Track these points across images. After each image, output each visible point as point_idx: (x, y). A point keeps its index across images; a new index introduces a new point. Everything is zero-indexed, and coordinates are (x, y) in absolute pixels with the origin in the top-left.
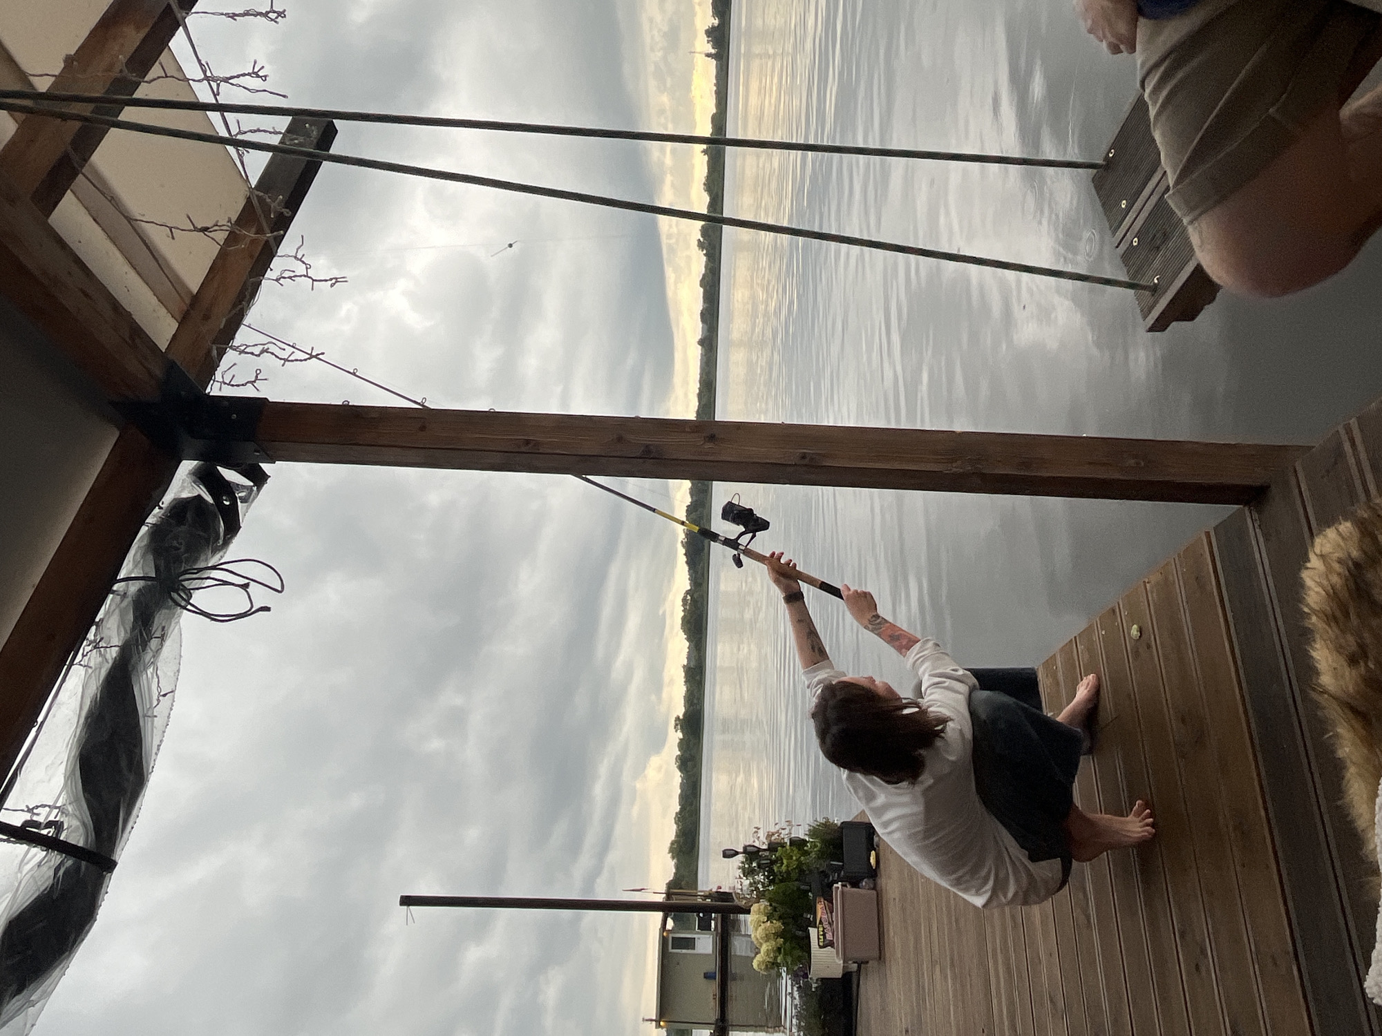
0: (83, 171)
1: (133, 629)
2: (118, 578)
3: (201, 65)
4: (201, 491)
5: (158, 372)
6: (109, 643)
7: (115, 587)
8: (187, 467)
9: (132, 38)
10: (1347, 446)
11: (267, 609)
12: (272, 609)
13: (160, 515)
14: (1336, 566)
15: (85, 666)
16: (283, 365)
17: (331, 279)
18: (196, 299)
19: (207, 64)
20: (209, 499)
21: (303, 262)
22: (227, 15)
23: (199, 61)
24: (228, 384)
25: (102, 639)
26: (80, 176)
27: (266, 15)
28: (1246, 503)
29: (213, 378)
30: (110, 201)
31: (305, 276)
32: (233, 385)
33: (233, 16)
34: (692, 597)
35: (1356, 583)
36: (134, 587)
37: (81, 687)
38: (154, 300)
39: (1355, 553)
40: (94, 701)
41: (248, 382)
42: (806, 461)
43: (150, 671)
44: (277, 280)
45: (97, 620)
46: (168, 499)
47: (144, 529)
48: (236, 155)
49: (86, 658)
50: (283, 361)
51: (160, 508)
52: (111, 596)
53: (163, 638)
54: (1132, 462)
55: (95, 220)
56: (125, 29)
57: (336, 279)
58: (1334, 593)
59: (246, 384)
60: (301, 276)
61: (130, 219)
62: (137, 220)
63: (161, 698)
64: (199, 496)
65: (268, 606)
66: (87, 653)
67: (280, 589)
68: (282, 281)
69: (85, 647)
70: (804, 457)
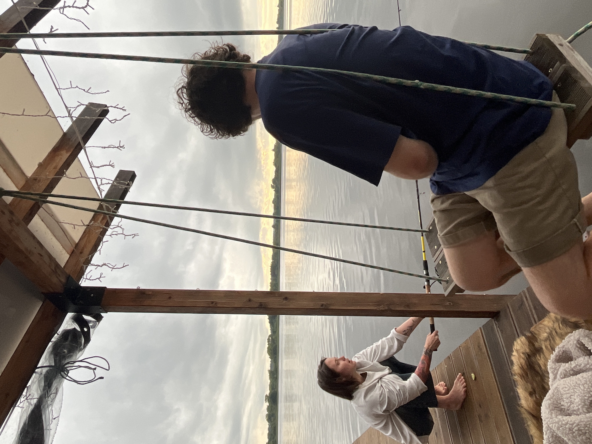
0: (42, 206)
1: (44, 390)
2: (38, 366)
3: (90, 163)
4: (75, 326)
5: (63, 280)
6: (33, 396)
7: (37, 370)
8: (70, 315)
9: (65, 155)
10: (525, 299)
11: (102, 378)
12: (104, 378)
13: (57, 337)
14: (522, 355)
15: (21, 407)
16: (112, 270)
17: (132, 235)
18: (77, 245)
19: (92, 162)
20: (79, 329)
21: (121, 228)
22: (102, 147)
23: (89, 161)
24: (89, 279)
25: (30, 395)
26: (41, 209)
27: (117, 147)
28: (492, 318)
29: (83, 277)
30: (52, 217)
31: (122, 234)
32: (91, 280)
33: (105, 148)
34: (272, 338)
35: (529, 362)
36: (45, 370)
37: (19, 417)
38: (61, 247)
39: (528, 351)
40: (25, 424)
41: (97, 279)
42: (323, 307)
43: (50, 408)
44: (110, 235)
45: (28, 385)
46: (61, 330)
47: (50, 344)
48: (99, 192)
49: (22, 404)
50: (111, 269)
51: (58, 334)
52: (34, 374)
53: (56, 393)
54: (448, 303)
55: (42, 220)
56: (62, 152)
57: (134, 234)
58: (522, 367)
59: (96, 279)
60: (120, 234)
61: (58, 222)
62: (61, 222)
63: (53, 420)
64: (75, 328)
65: (103, 376)
66: (23, 401)
67: (108, 369)
68: (112, 236)
69: (22, 399)
70: (322, 305)
